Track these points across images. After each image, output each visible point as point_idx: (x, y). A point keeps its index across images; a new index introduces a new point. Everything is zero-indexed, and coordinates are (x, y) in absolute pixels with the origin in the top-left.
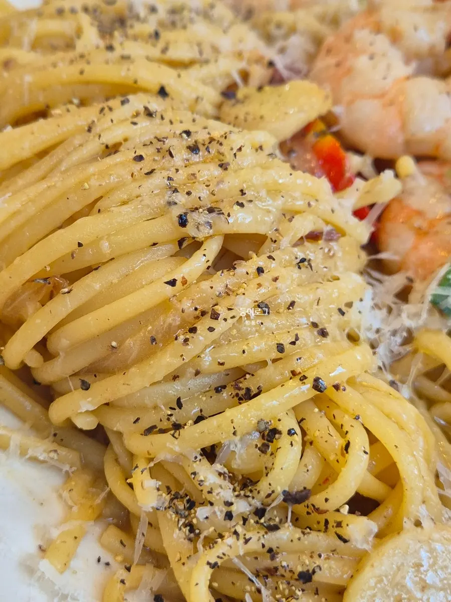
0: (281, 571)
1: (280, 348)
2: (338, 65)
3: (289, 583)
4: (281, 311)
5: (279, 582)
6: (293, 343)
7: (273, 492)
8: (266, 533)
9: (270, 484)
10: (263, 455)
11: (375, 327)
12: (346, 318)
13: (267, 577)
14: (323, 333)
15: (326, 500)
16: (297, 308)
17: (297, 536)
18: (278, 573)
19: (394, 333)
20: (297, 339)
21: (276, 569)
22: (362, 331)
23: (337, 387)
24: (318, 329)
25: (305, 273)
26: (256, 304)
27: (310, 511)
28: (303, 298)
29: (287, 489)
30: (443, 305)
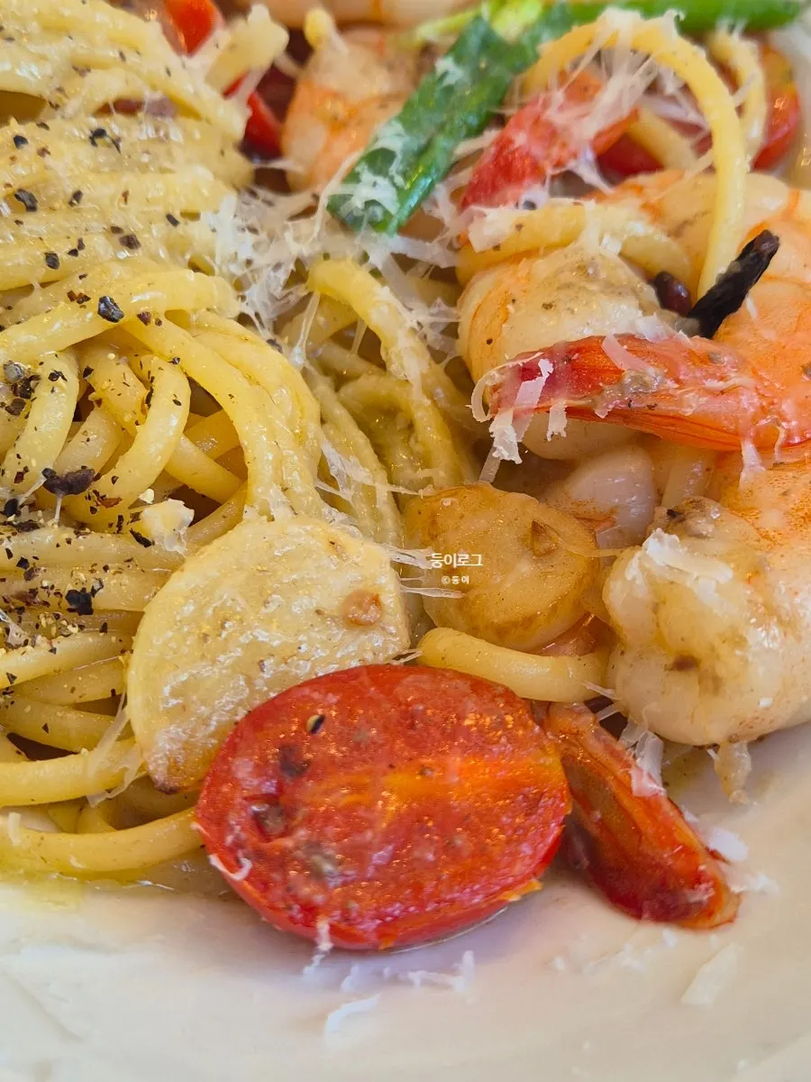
0: (42, 596)
1: (52, 260)
3: (57, 617)
4: (57, 205)
5: (41, 616)
6: (74, 253)
7: (26, 470)
8: (14, 534)
9: (18, 456)
10: (13, 417)
11: (243, 257)
12: (180, 229)
13: (21, 610)
14: (130, 242)
15: (114, 480)
16: (85, 203)
17: (66, 536)
18: (38, 599)
19: (277, 266)
20: (81, 245)
21: (34, 592)
22: (218, 260)
23: (144, 318)
24: (121, 235)
25: (103, 154)
26: (10, 190)
27: (94, 505)
28: (99, 190)
29: (50, 467)
30: (344, 210)
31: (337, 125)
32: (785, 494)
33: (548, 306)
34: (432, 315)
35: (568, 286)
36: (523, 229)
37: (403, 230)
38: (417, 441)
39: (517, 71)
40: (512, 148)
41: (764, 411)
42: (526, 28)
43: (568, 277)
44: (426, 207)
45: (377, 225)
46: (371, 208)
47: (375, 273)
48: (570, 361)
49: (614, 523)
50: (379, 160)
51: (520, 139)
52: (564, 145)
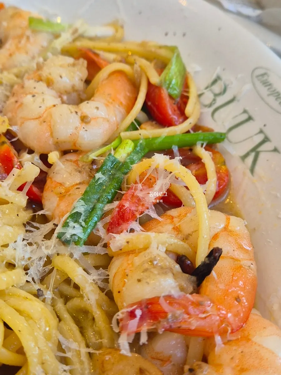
2: (16, 102)
11: (27, 256)
19: (41, 258)
22: (17, 260)
30: (63, 238)
31: (62, 196)
32: (232, 358)
33: (139, 281)
34: (99, 275)
35: (146, 270)
36: (129, 243)
37: (86, 243)
38: (96, 326)
39: (126, 173)
40: (124, 208)
41: (222, 322)
42: (129, 155)
43: (146, 266)
44: (94, 231)
45: (77, 243)
46: (73, 237)
47: (76, 260)
48: (147, 308)
49: (171, 362)
50: (76, 216)
51: (127, 205)
52: (143, 205)
